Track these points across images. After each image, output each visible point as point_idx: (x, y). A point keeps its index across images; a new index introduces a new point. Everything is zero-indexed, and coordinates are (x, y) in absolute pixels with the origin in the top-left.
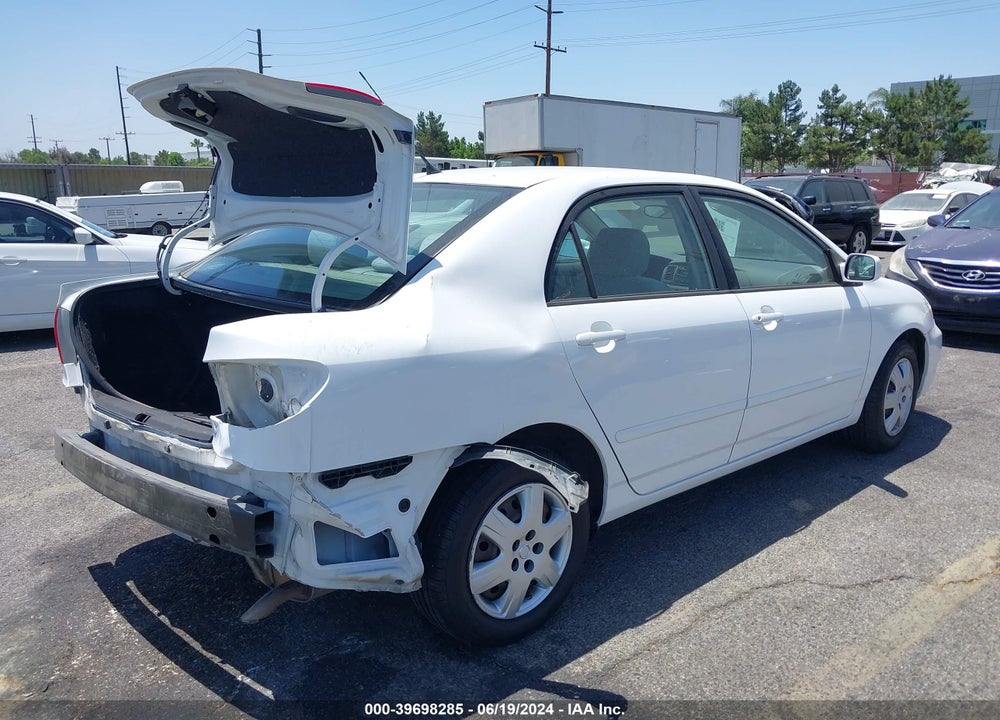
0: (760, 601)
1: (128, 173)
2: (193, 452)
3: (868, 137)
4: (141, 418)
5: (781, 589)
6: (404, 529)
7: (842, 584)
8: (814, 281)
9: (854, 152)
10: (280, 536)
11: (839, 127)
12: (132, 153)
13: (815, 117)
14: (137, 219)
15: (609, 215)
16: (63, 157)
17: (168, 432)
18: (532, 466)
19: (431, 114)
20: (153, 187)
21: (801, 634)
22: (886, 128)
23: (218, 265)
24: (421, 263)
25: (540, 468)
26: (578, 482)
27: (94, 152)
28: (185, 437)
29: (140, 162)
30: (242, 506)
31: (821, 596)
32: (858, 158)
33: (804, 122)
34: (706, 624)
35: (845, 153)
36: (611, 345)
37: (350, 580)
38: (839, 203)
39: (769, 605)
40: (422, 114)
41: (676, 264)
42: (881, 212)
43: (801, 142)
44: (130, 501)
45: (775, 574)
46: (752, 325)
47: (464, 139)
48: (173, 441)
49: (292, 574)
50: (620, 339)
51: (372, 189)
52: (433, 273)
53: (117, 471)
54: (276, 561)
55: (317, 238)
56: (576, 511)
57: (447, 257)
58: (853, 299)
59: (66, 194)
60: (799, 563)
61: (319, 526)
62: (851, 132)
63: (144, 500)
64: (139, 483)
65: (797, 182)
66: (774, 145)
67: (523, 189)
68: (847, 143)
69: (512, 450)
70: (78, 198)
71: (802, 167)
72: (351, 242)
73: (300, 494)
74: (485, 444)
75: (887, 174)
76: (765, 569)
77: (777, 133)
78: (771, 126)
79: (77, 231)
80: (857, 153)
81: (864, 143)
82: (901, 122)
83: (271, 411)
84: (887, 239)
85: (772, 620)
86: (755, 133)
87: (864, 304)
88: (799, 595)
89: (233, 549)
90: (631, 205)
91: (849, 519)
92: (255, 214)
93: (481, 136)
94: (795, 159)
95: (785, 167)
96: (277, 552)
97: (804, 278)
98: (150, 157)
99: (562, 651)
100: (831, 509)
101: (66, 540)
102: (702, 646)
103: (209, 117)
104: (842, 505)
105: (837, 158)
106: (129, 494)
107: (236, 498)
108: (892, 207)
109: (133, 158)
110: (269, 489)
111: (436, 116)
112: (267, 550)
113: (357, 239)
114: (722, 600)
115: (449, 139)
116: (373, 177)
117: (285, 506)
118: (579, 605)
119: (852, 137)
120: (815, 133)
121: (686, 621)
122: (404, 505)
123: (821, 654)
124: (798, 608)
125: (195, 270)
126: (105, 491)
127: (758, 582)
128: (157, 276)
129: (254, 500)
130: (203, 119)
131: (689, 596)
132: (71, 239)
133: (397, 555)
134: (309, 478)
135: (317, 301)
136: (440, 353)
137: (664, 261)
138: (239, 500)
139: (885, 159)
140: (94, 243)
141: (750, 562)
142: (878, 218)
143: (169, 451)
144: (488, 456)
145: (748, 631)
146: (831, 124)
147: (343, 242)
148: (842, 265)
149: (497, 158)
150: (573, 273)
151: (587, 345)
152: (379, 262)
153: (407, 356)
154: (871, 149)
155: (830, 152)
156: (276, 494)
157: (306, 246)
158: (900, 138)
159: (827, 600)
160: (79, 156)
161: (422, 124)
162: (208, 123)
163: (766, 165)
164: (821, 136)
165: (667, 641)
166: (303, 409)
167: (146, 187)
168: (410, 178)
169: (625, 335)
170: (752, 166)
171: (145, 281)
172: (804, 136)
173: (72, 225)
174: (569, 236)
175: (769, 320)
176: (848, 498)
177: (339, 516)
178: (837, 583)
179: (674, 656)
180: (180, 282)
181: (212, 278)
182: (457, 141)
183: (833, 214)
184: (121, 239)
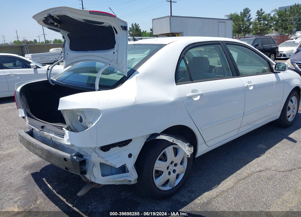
0: (256, 177)
1: (46, 46)
2: (59, 139)
3: (272, 24)
4: (43, 127)
5: (262, 173)
6: (130, 164)
7: (282, 171)
8: (264, 72)
9: (268, 29)
10: (89, 167)
11: (263, 22)
12: (46, 40)
13: (255, 19)
14: (49, 60)
15: (194, 53)
16: (26, 42)
17: (51, 132)
18: (173, 141)
19: (136, 24)
20: (53, 50)
21: (271, 188)
22: (278, 21)
23: (67, 75)
24: (132, 72)
25: (176, 142)
26: (189, 146)
27: (35, 40)
28: (56, 134)
29: (49, 43)
30: (75, 158)
31: (276, 175)
32: (269, 31)
33: (252, 20)
34: (239, 185)
35: (265, 30)
36: (198, 97)
37: (113, 181)
38: (266, 46)
39: (259, 178)
40: (133, 24)
41: (217, 68)
42: (279, 48)
43: (251, 27)
44: (40, 155)
45: (259, 168)
46: (245, 87)
47: (146, 31)
48: (52, 135)
49: (93, 180)
50: (201, 95)
51: (114, 47)
52: (137, 75)
53: (35, 145)
54: (87, 176)
55: (98, 64)
56: (189, 157)
57: (141, 70)
58: (277, 77)
59: (28, 53)
60: (267, 164)
61: (101, 164)
62: (267, 23)
63: (44, 155)
64: (42, 149)
65: (251, 40)
66: (242, 28)
67: (166, 45)
68: (265, 27)
69: (166, 135)
70: (31, 54)
71: (251, 35)
72: (108, 66)
73: (94, 154)
74: (157, 133)
75: (278, 36)
76: (256, 166)
77: (243, 24)
78: (241, 23)
79: (31, 64)
80: (269, 30)
81: (271, 26)
82: (282, 19)
83: (82, 126)
84: (281, 56)
85: (261, 183)
86: (236, 25)
87: (281, 79)
88: (269, 175)
89: (73, 172)
90: (202, 49)
91: (281, 148)
92: (77, 57)
93: (151, 30)
94: (249, 32)
95: (246, 35)
96: (88, 173)
97: (260, 71)
98: (52, 41)
99: (192, 196)
100: (275, 145)
101: (33, 162)
102: (238, 193)
103: (59, 25)
104: (278, 143)
105: (262, 31)
106: (40, 153)
107: (73, 154)
108: (282, 46)
109: (47, 42)
110: (84, 152)
111: (137, 24)
112: (84, 172)
113: (110, 65)
114: (243, 176)
115: (141, 31)
116: (114, 43)
117: (90, 157)
118: (197, 180)
119: (267, 25)
120: (255, 24)
121: (232, 184)
122: (130, 156)
123: (278, 195)
124: (269, 179)
125: (59, 77)
126: (32, 151)
127: (254, 170)
128: (47, 79)
129: (79, 155)
130: (57, 26)
131: (232, 176)
132: (29, 67)
133: (128, 172)
134: (97, 148)
135: (97, 87)
136: (140, 103)
137: (213, 67)
138: (75, 156)
139: (278, 31)
140: (37, 68)
141: (251, 163)
142: (278, 50)
143: (51, 138)
144: (158, 138)
145: (253, 188)
146: (260, 21)
147: (105, 66)
148: (274, 66)
149: (157, 36)
150: (185, 72)
151: (190, 98)
152: (118, 72)
153: (128, 105)
154: (273, 28)
155: (260, 30)
156: (86, 153)
157: (95, 67)
158: (282, 24)
159: (278, 176)
160: (31, 42)
161: (133, 27)
162: (59, 27)
163: (239, 35)
164: (257, 25)
165: (227, 191)
166: (93, 125)
167: (51, 50)
168: (127, 43)
169: (203, 94)
170: (235, 35)
171: (43, 81)
172: (252, 25)
173: (30, 63)
174: (183, 60)
175: (250, 86)
176: (280, 141)
177: (108, 161)
178: (281, 170)
179: (230, 196)
180: (54, 81)
181: (64, 79)
182: (144, 32)
183: (264, 49)
184: (44, 66)
